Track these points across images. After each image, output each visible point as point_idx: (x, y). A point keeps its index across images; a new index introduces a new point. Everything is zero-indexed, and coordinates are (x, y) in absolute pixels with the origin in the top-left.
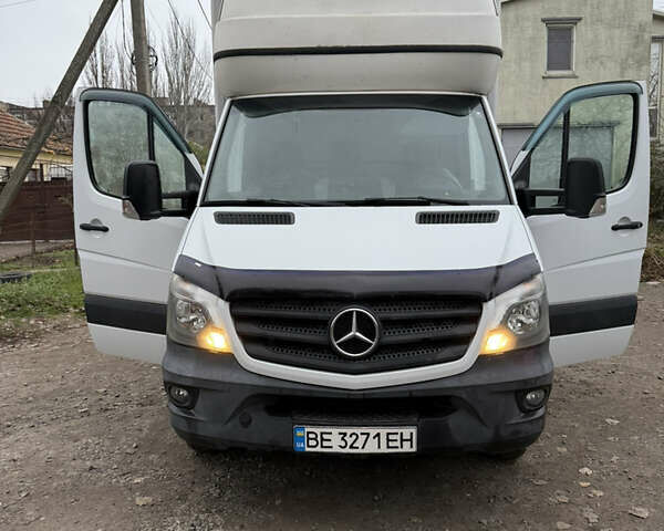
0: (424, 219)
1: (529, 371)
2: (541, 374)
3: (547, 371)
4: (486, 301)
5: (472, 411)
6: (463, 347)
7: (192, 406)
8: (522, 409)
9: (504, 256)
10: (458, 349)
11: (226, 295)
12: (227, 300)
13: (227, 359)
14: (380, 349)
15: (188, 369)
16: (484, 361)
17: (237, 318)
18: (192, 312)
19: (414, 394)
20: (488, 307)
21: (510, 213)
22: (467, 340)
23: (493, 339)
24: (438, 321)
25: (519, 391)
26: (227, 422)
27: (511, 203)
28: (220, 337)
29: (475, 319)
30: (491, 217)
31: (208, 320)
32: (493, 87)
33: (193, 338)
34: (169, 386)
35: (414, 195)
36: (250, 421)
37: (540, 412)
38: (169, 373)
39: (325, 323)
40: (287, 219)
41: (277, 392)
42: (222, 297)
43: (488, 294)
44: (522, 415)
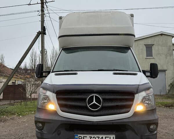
1: (151, 118)
2: (154, 119)
3: (157, 118)
4: (136, 94)
5: (133, 130)
6: (129, 109)
7: (42, 129)
8: (149, 131)
9: (140, 82)
10: (128, 110)
11: (55, 92)
12: (55, 93)
13: (55, 113)
14: (103, 108)
15: (42, 116)
16: (136, 114)
17: (58, 99)
18: (45, 100)
19: (114, 124)
20: (136, 96)
22: (130, 106)
23: (139, 107)
25: (148, 124)
26: (54, 133)
27: (141, 72)
28: (52, 106)
29: (132, 100)
33: (45, 107)
34: (36, 122)
36: (60, 134)
37: (155, 132)
38: (36, 117)
39: (85, 99)
41: (69, 123)
42: (54, 93)
43: (136, 92)
44: (149, 132)
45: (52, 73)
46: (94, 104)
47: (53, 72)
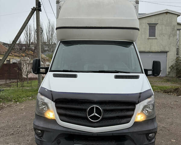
0: (117, 77)
1: (150, 127)
2: (153, 128)
3: (156, 127)
5: (133, 141)
6: (130, 119)
7: (42, 136)
8: (148, 139)
10: (128, 119)
12: (54, 102)
13: (54, 121)
14: (103, 119)
15: (41, 124)
16: (136, 124)
17: (57, 108)
18: (44, 105)
19: (114, 135)
20: (137, 106)
21: (143, 76)
22: (131, 116)
23: (139, 117)
24: (122, 110)
25: (147, 133)
26: (54, 141)
27: (143, 73)
28: (51, 114)
29: (133, 110)
30: (137, 77)
31: (48, 108)
32: (136, 39)
33: (43, 114)
34: (35, 129)
35: (114, 70)
36: (60, 143)
37: (153, 140)
38: (35, 125)
39: (85, 110)
40: (75, 76)
41: (69, 133)
44: (148, 141)
45: (49, 71)
46: (95, 116)
47: (51, 71)
